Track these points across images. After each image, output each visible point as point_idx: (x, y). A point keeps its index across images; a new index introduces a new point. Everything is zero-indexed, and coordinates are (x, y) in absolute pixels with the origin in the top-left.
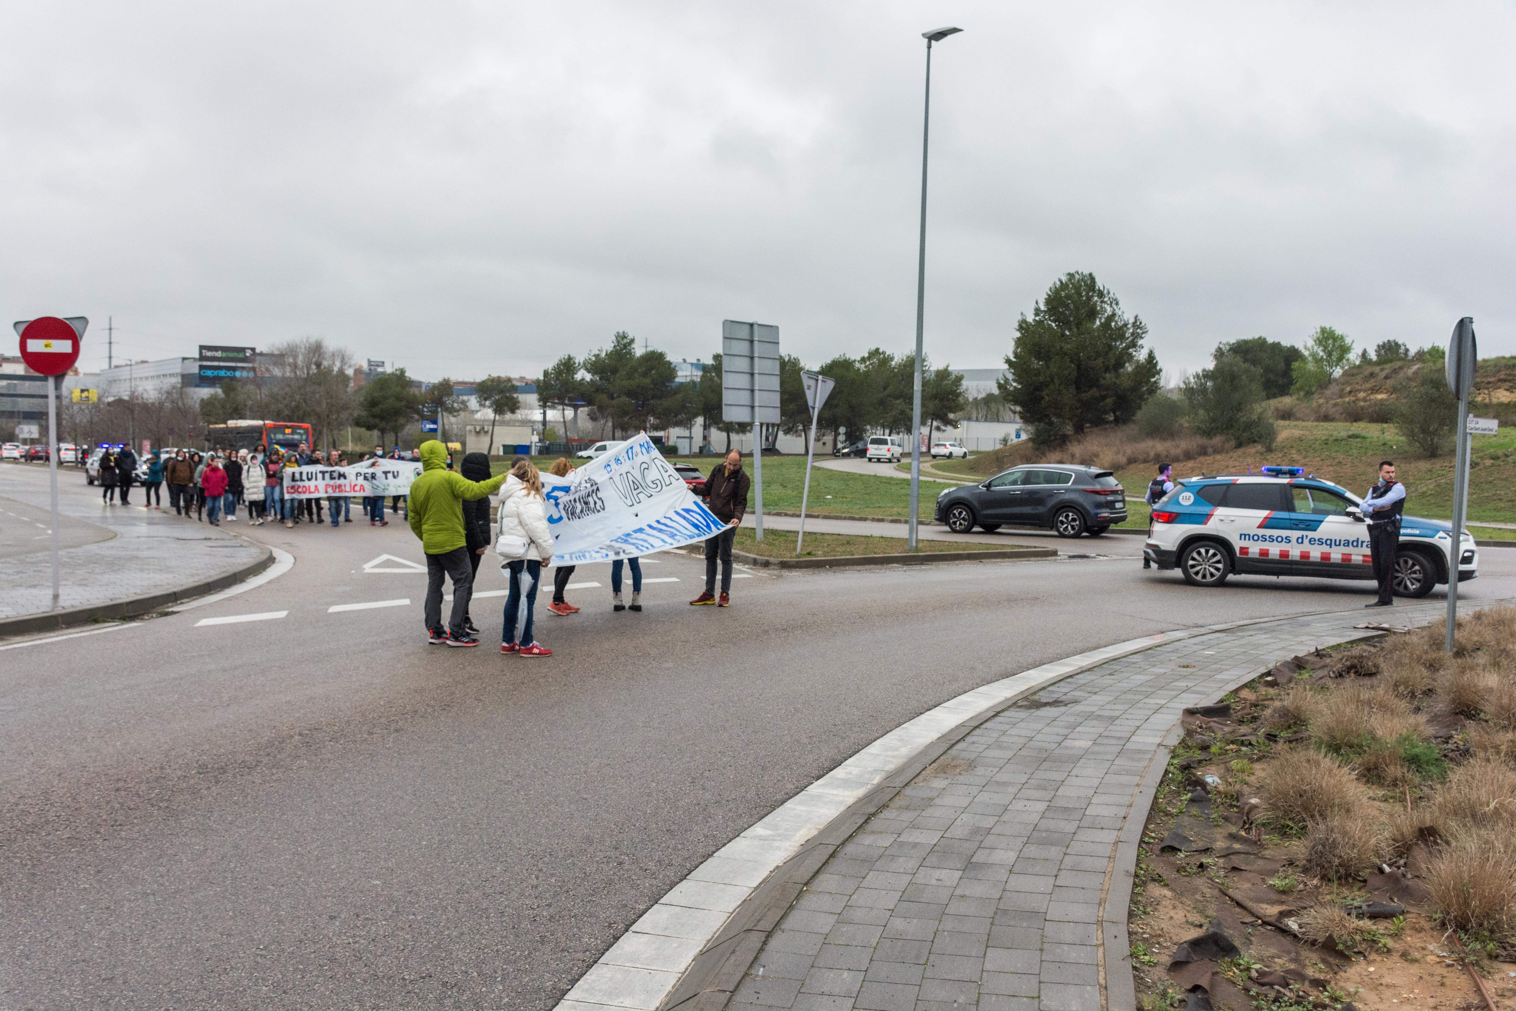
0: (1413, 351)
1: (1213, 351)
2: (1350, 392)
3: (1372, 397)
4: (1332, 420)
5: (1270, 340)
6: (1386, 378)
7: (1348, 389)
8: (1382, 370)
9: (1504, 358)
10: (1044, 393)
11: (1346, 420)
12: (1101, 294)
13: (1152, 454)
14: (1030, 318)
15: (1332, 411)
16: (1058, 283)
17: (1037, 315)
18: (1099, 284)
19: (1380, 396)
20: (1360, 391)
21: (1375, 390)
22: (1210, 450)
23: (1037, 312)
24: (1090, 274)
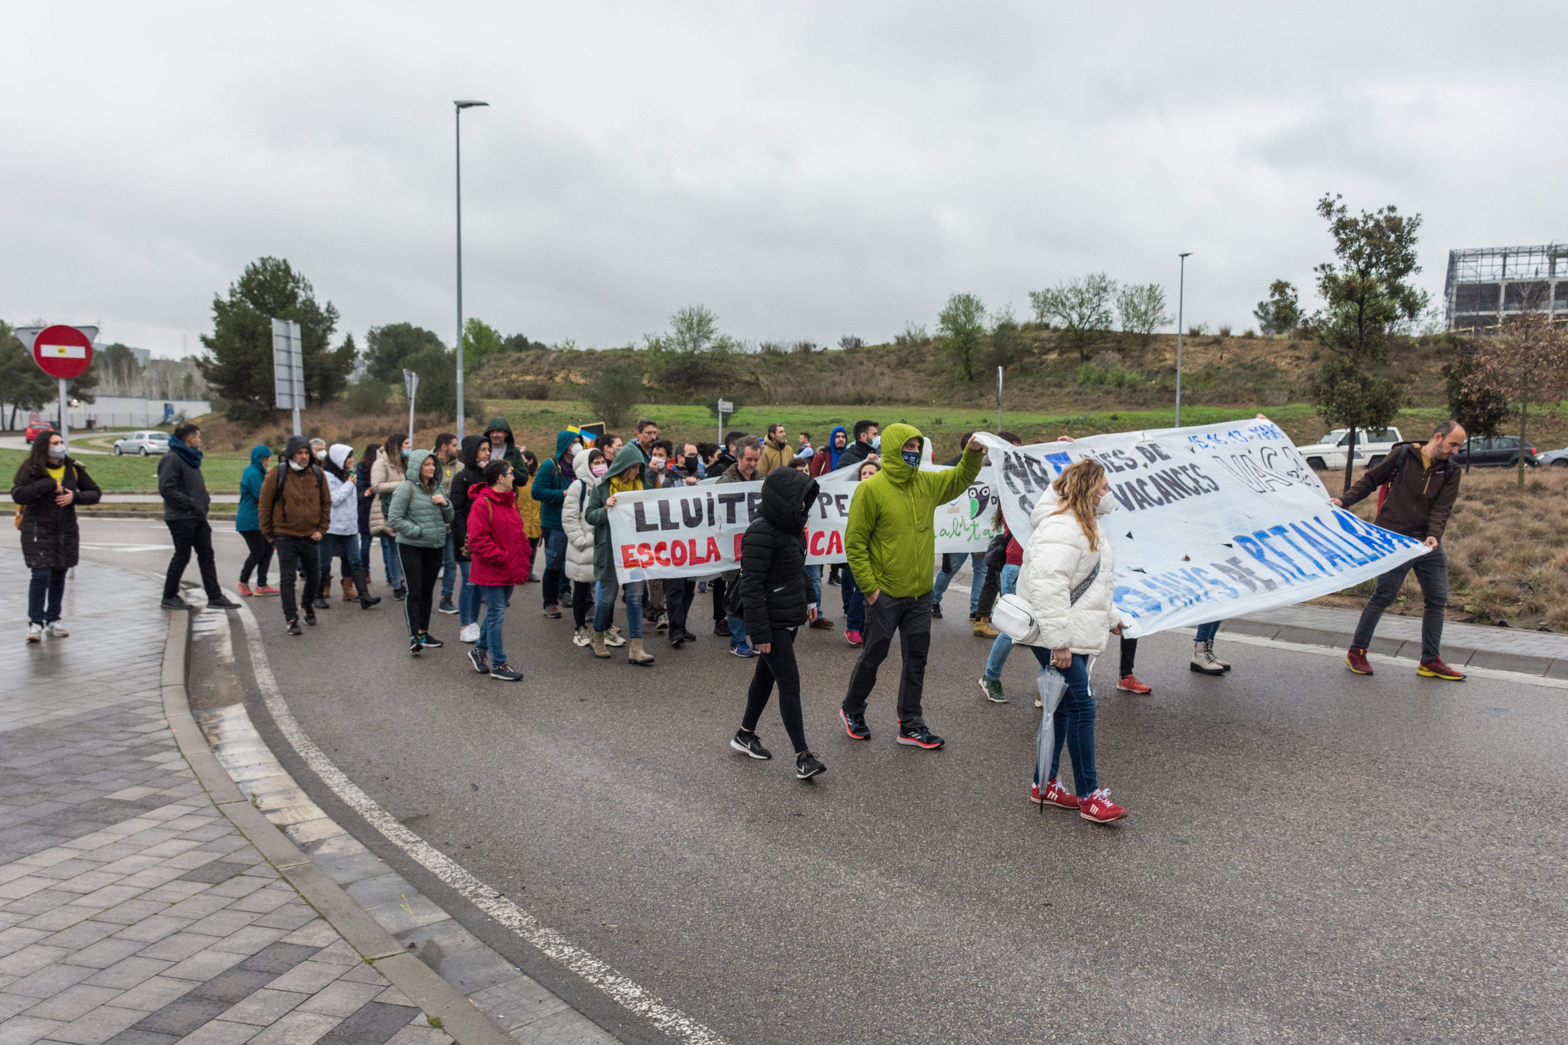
0: (504, 335)
1: (366, 334)
2: (503, 374)
3: (521, 378)
4: (495, 397)
5: (414, 325)
6: (532, 362)
7: (501, 371)
8: (527, 356)
9: (616, 350)
10: (253, 372)
11: (507, 398)
12: (296, 281)
13: (377, 428)
14: (226, 298)
15: (494, 390)
16: (251, 267)
17: (232, 295)
18: (294, 271)
19: (529, 378)
20: (511, 373)
21: (525, 372)
22: (429, 425)
23: (232, 293)
24: (285, 261)
